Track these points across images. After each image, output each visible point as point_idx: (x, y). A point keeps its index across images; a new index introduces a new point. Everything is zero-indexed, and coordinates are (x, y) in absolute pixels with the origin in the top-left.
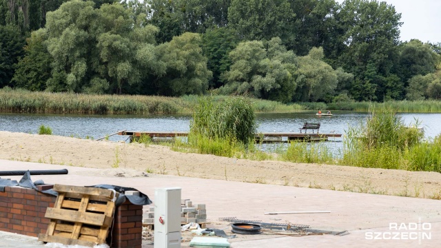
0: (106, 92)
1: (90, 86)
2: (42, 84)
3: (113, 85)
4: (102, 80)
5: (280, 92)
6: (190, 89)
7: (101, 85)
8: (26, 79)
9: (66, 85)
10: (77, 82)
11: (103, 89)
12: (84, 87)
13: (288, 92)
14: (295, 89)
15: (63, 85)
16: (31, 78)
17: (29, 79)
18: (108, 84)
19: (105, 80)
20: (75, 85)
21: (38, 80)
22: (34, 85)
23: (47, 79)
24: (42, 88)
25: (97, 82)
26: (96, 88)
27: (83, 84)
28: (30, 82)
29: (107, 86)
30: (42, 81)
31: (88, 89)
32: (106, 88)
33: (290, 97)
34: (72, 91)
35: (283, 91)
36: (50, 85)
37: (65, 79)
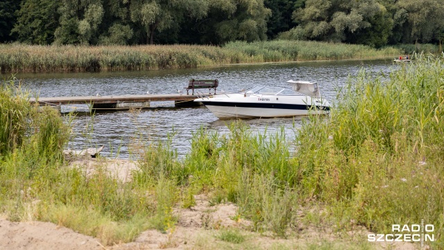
0: (130, 42)
1: (109, 35)
2: (49, 35)
3: (138, 32)
4: (124, 27)
5: (372, 33)
6: (242, 34)
7: (123, 34)
8: (30, 30)
9: (78, 35)
10: (93, 30)
11: (125, 38)
12: (101, 37)
13: (383, 32)
14: (391, 28)
15: (75, 35)
16: (36, 28)
17: (34, 29)
18: (131, 32)
19: (128, 26)
20: (90, 35)
21: (43, 30)
22: (40, 37)
23: (56, 28)
24: (50, 41)
25: (116, 30)
26: (115, 37)
27: (101, 33)
28: (35, 32)
29: (130, 33)
30: (49, 32)
31: (106, 39)
32: (129, 37)
33: (385, 39)
34: (86, 43)
35: (375, 31)
36: (59, 36)
37: (77, 28)
